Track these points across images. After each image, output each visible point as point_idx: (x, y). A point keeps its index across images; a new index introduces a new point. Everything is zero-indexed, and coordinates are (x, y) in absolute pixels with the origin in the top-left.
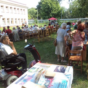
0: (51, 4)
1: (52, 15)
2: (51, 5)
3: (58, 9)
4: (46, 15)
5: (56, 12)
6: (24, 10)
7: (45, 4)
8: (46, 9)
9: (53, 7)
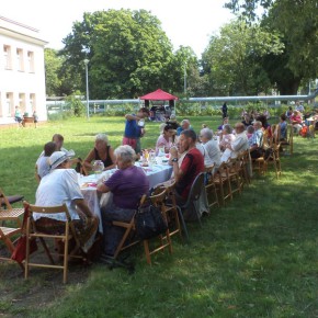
0: (134, 32)
1: (139, 81)
2: (136, 39)
3: (166, 55)
4: (111, 81)
5: (158, 66)
6: (30, 53)
7: (105, 33)
8: (111, 51)
9: (145, 46)
